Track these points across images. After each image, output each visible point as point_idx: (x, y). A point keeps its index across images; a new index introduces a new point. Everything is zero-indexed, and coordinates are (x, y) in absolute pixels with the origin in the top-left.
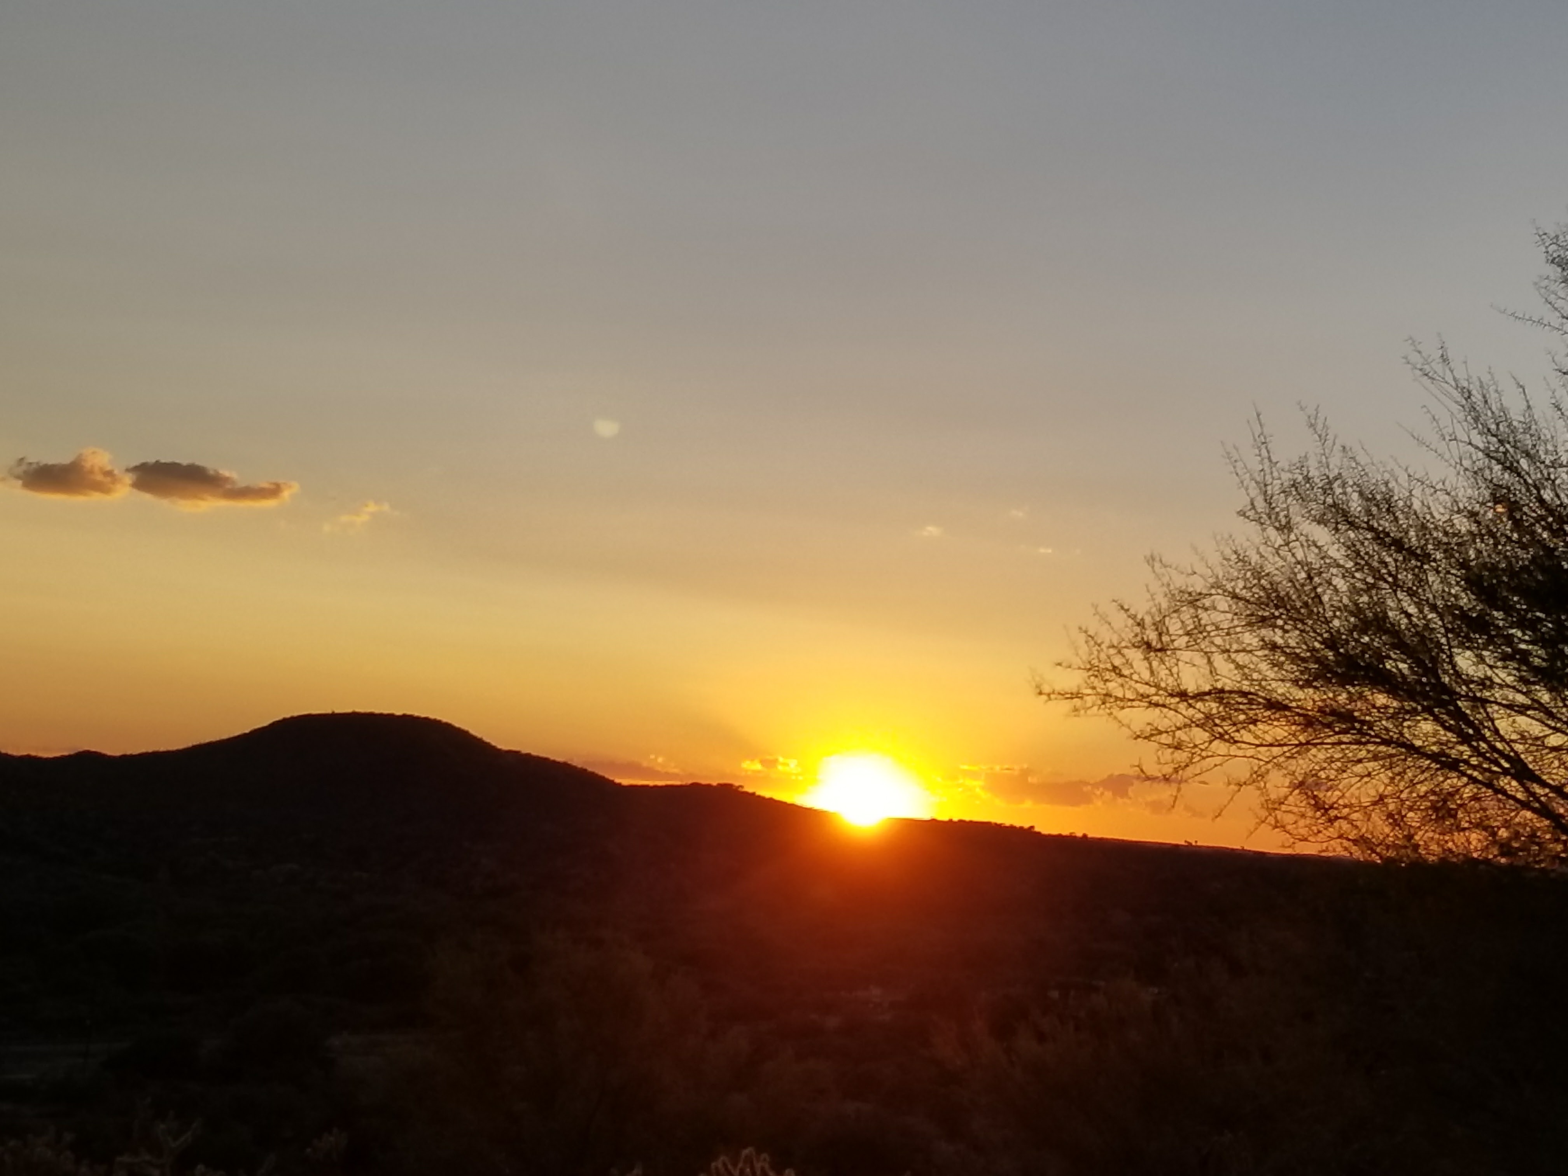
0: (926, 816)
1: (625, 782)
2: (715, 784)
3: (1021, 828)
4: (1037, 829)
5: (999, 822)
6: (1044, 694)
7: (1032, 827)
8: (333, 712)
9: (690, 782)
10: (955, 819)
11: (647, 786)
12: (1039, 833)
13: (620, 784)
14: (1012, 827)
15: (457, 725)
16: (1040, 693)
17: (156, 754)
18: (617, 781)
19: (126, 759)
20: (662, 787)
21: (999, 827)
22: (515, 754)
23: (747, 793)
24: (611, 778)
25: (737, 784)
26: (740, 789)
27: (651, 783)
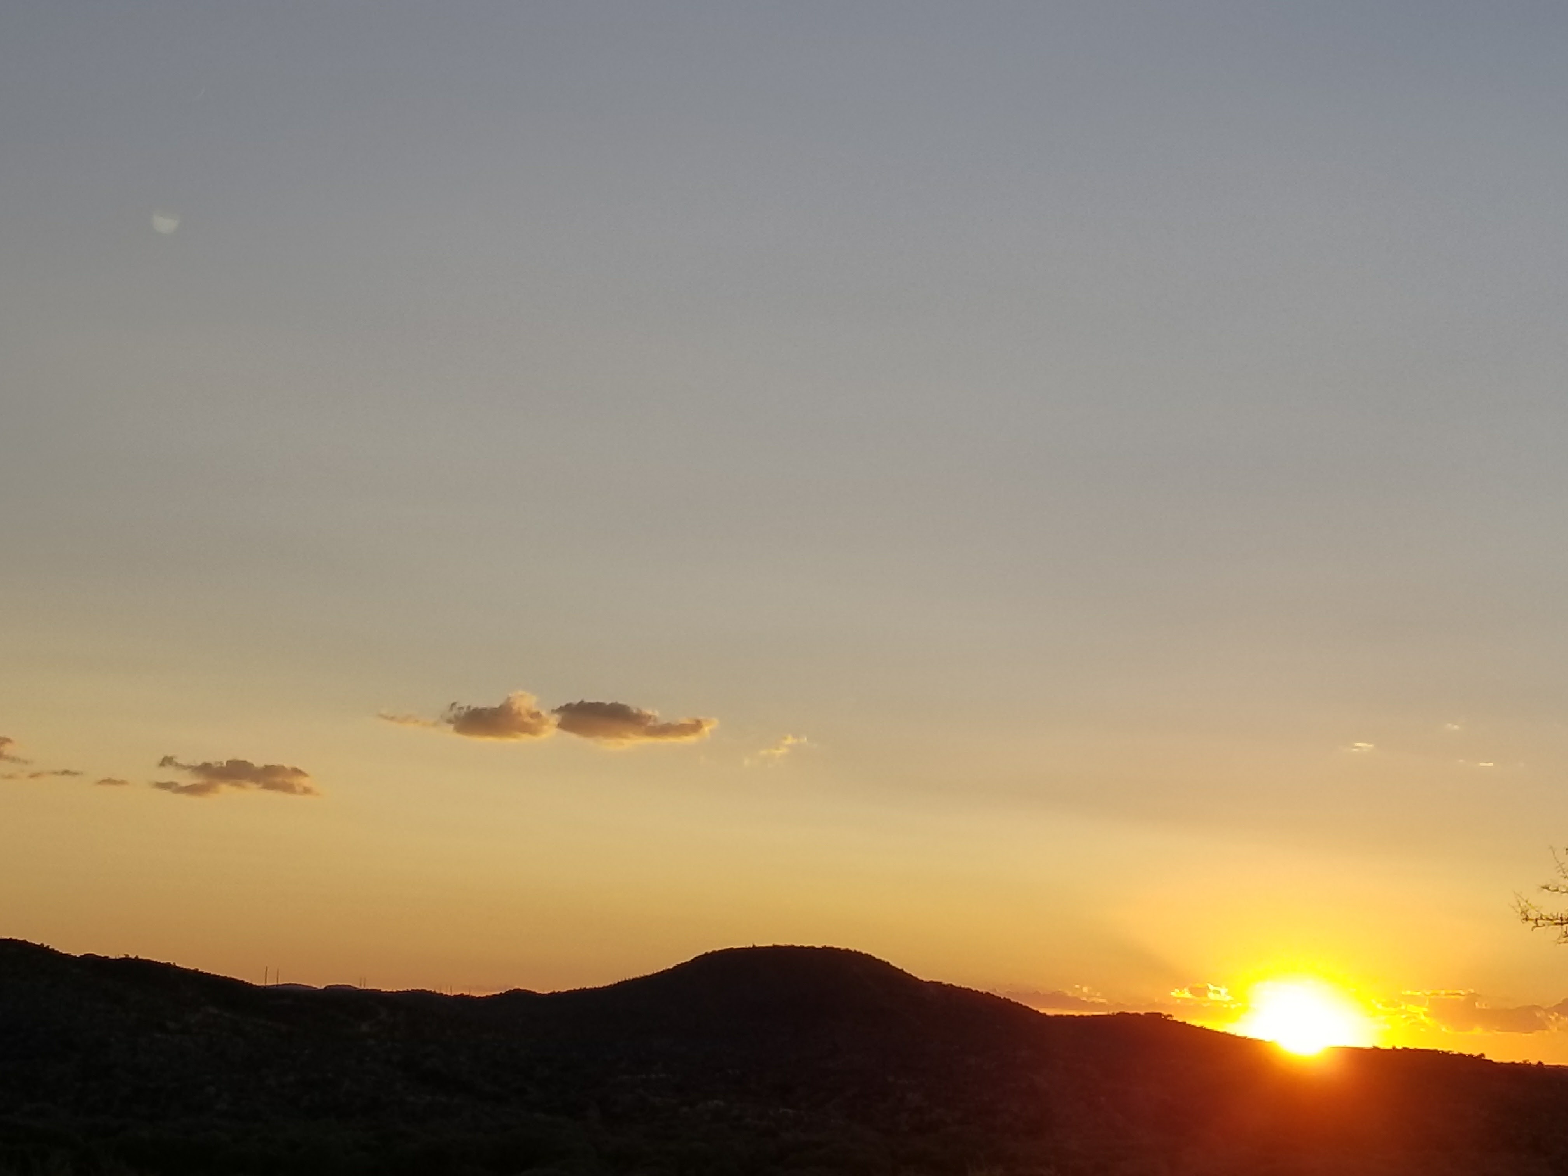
0: (1368, 1045)
1: (1051, 1012)
2: (1142, 1013)
3: (1471, 1056)
4: (1487, 1057)
5: (1446, 1050)
6: (1532, 920)
7: (1483, 1055)
8: (754, 946)
9: (1116, 1012)
10: (1399, 1047)
11: (1073, 1016)
12: (1490, 1061)
13: (1045, 1015)
14: (1461, 1055)
15: (877, 957)
16: (1527, 919)
17: (583, 991)
18: (1041, 1011)
19: (555, 998)
20: (1088, 1017)
21: (1446, 1055)
22: (937, 986)
23: (1175, 1022)
24: (1035, 1009)
25: (1165, 1013)
26: (1169, 1018)
27: (1077, 1014)
